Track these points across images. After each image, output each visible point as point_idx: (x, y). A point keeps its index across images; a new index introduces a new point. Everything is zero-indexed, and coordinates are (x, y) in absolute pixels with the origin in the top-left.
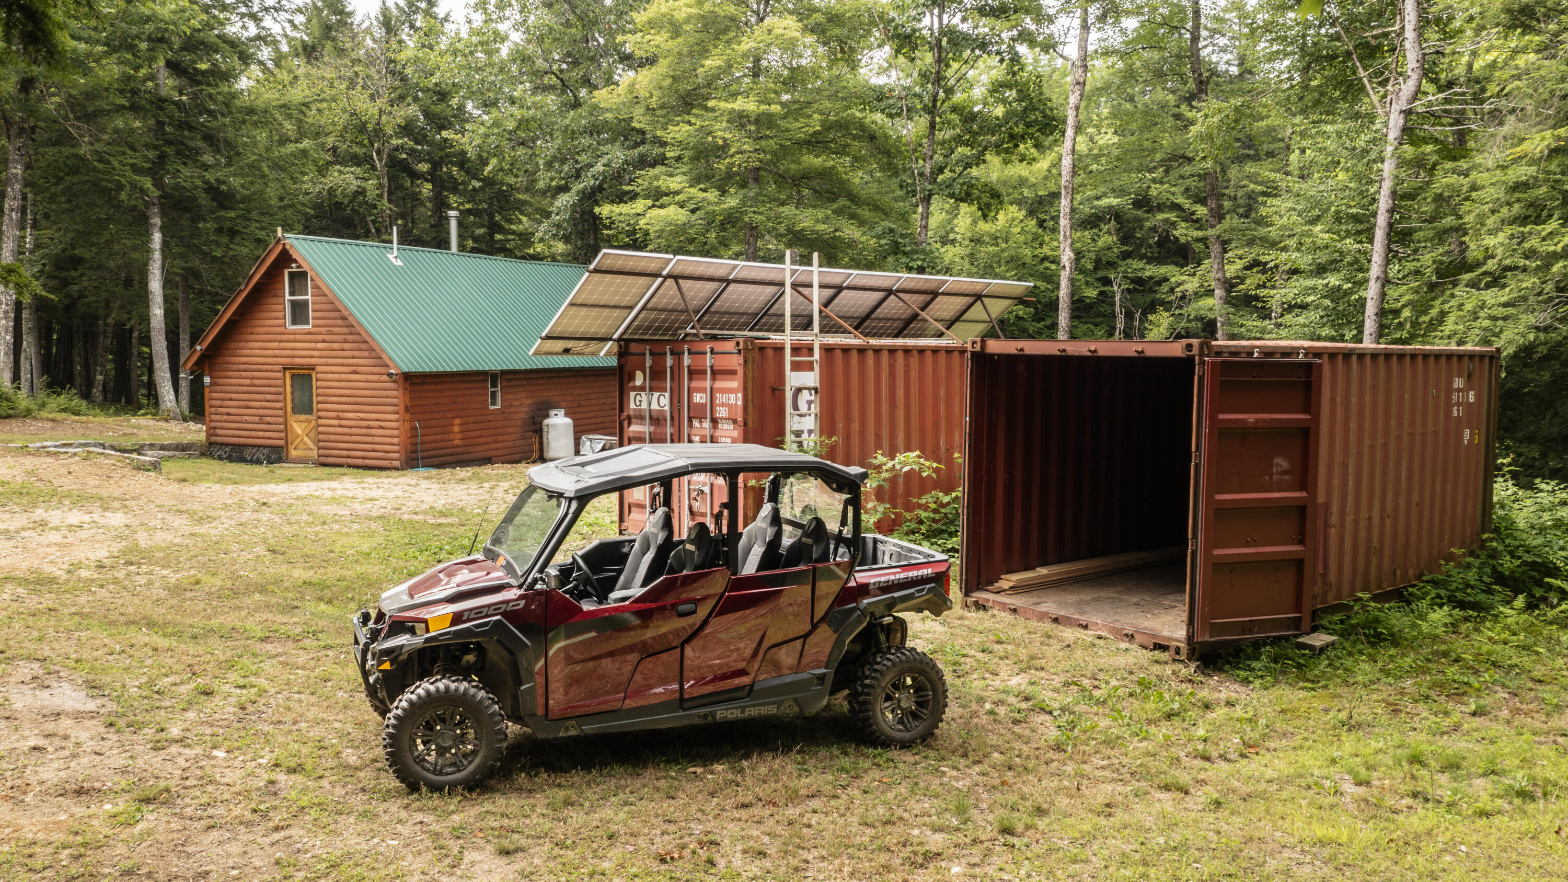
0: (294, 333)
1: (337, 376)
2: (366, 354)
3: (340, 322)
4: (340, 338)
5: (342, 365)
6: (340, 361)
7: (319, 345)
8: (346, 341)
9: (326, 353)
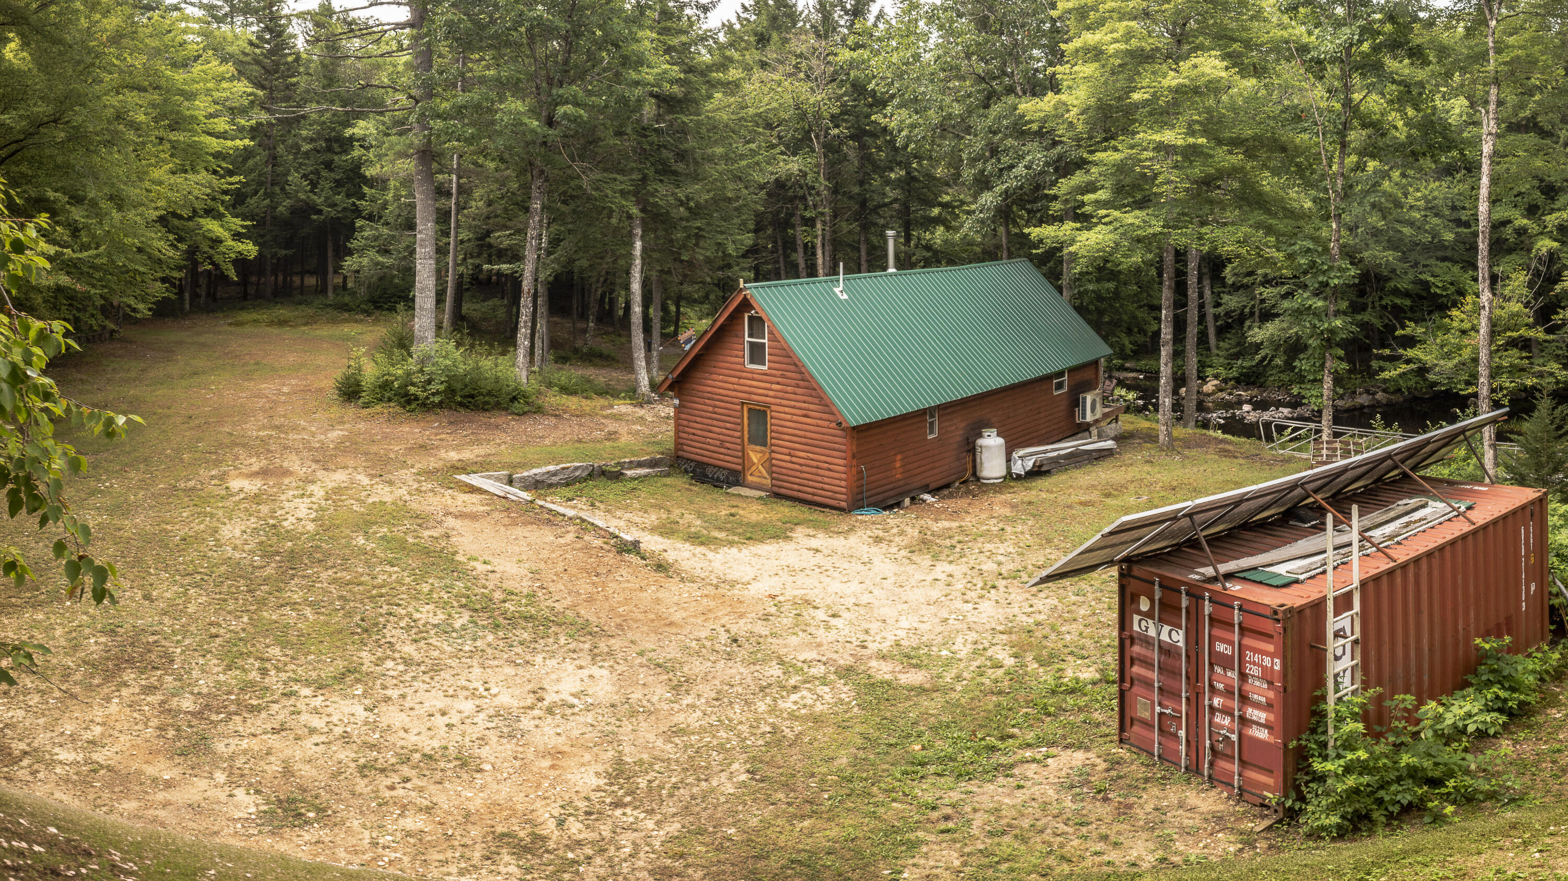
0: (752, 372)
1: (789, 417)
2: (816, 400)
3: (793, 368)
4: (794, 382)
5: (794, 407)
6: (793, 403)
7: (774, 387)
8: (798, 386)
9: (780, 394)
